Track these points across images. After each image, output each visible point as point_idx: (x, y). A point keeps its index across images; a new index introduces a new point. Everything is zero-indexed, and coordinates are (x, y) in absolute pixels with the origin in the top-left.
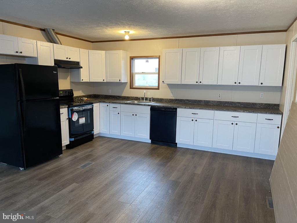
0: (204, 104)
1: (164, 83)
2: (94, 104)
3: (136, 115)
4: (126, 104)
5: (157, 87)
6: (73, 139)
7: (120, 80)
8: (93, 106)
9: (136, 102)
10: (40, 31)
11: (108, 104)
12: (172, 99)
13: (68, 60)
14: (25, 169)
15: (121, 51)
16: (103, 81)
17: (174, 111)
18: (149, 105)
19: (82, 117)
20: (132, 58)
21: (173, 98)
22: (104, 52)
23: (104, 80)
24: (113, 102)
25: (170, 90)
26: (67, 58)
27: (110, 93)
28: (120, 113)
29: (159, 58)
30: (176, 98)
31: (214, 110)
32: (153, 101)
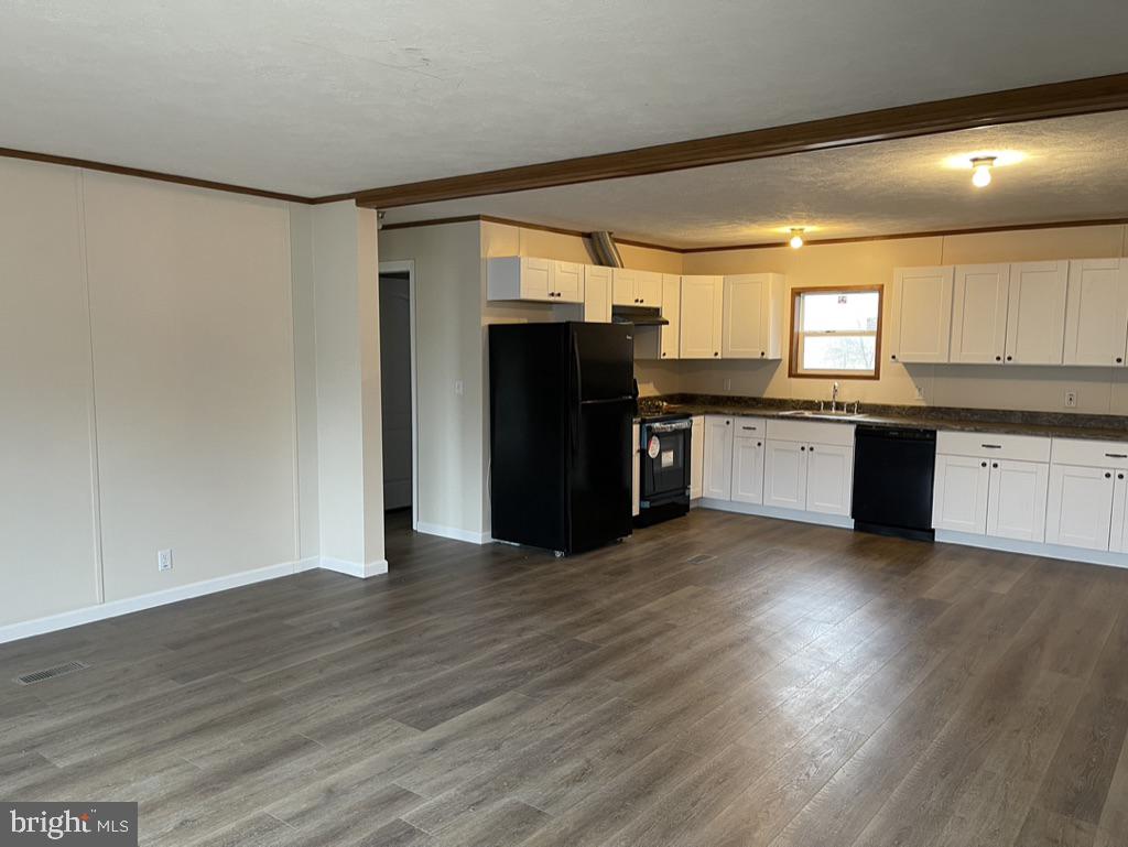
0: (1020, 421)
1: (897, 362)
2: (694, 419)
3: (812, 449)
4: (783, 417)
5: (873, 374)
6: (647, 505)
7: (763, 354)
8: (691, 421)
9: (807, 414)
10: (581, 238)
11: (730, 420)
12: (920, 408)
13: (638, 304)
14: (566, 556)
15: (771, 275)
16: (713, 357)
17: (928, 440)
18: (851, 422)
19: (668, 450)
20: (797, 293)
21: (923, 404)
22: (720, 278)
23: (716, 354)
24: (745, 412)
25: (912, 383)
26: (637, 301)
27: (731, 388)
28: (763, 443)
29: (880, 290)
30: (932, 405)
31: (1052, 436)
32: (859, 413)
